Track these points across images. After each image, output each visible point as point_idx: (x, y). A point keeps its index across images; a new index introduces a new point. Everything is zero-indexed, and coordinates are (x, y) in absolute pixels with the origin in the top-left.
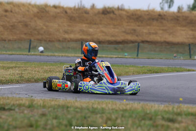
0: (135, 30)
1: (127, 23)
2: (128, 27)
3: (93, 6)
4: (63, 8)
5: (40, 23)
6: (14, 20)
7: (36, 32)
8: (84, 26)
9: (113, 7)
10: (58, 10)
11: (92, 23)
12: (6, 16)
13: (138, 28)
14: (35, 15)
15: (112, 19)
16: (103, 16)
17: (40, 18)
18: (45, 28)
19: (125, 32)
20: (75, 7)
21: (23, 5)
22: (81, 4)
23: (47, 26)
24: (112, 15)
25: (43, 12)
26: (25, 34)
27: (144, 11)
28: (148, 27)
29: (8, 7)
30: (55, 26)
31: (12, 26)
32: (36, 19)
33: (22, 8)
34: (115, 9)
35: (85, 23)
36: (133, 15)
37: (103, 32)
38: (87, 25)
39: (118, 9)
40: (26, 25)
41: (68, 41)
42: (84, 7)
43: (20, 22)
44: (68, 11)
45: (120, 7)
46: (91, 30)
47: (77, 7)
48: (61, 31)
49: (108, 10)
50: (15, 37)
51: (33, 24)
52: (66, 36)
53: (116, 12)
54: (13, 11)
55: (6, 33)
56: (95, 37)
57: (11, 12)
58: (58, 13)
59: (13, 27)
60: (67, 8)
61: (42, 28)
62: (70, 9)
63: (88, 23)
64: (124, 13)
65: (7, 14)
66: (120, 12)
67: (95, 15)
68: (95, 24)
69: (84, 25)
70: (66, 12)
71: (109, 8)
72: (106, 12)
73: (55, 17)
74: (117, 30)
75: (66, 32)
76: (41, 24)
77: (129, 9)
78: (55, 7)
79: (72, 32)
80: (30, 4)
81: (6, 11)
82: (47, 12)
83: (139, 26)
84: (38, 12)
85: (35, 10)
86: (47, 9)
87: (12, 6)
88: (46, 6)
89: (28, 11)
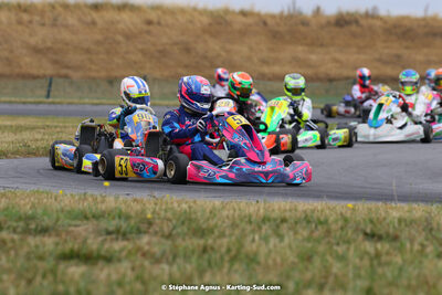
0: (398, 57)
1: (385, 41)
2: (386, 51)
3: (318, 11)
4: (258, 15)
5: (214, 46)
6: (165, 40)
7: (207, 64)
8: (300, 51)
9: (356, 13)
10: (249, 20)
11: (315, 43)
12: (148, 32)
13: (405, 53)
14: (205, 31)
15: (354, 35)
16: (337, 29)
17: (215, 35)
18: (223, 54)
19: (380, 60)
20: (282, 13)
21: (182, 11)
22: (294, 8)
23: (228, 51)
24: (354, 28)
25: (220, 24)
26: (186, 66)
27: (417, 20)
28: (425, 50)
29: (153, 16)
30: (244, 50)
31: (160, 52)
32: (207, 37)
33: (179, 17)
34: (361, 16)
35: (302, 45)
36: (395, 26)
37: (336, 61)
38: (306, 48)
39: (367, 15)
40: (187, 50)
41: (269, 79)
42: (300, 14)
43: (176, 44)
44: (269, 21)
45: (370, 12)
46: (313, 57)
47: (286, 13)
48: (255, 60)
49: (347, 18)
50: (166, 73)
51: (200, 47)
52: (266, 70)
53: (363, 22)
54: (163, 22)
55: (148, 65)
56: (322, 70)
57: (159, 23)
58: (250, 25)
59: (163, 53)
60: (267, 15)
61: (219, 55)
62: (273, 16)
63: (307, 45)
64: (378, 23)
65: (151, 28)
66: (371, 21)
67: (322, 27)
68: (322, 45)
69: (300, 48)
70: (265, 23)
71: (348, 14)
72: (343, 21)
73: (243, 33)
74: (363, 57)
75: (265, 62)
76: (217, 48)
77: (389, 16)
78: (243, 13)
79: (276, 61)
80: (195, 9)
81: (149, 23)
82: (228, 24)
83: (407, 48)
84: (210, 25)
85: (206, 20)
86: (228, 18)
87: (159, 13)
88: (227, 11)
89: (191, 22)
